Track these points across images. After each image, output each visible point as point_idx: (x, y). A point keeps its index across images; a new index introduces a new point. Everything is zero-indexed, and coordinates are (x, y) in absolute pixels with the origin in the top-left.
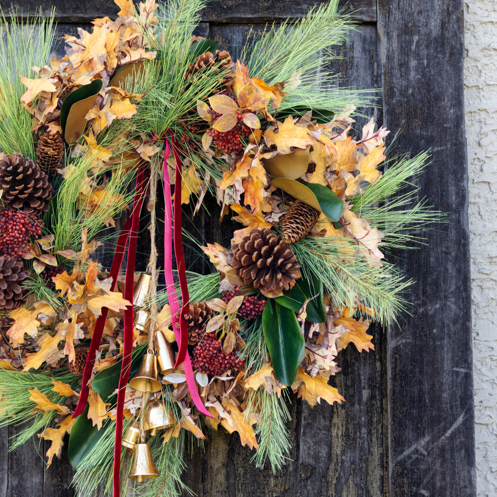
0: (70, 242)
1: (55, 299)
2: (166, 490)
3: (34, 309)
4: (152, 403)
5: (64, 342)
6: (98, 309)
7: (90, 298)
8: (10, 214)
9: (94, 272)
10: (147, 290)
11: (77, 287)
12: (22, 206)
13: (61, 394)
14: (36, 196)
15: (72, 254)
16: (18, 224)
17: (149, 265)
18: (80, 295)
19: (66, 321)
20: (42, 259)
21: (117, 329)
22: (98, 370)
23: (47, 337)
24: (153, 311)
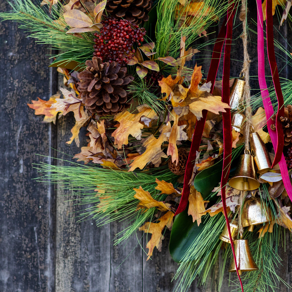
0: (169, 50)
1: (157, 103)
2: (262, 282)
3: (137, 112)
4: (249, 201)
5: (166, 143)
6: (199, 112)
7: (192, 101)
8: (114, 22)
9: (197, 75)
10: (241, 95)
11: (182, 90)
12: (124, 15)
13: (163, 192)
14: (137, 5)
15: (172, 61)
16: (122, 31)
17: (242, 71)
18: (183, 99)
19: (169, 124)
20: (144, 65)
21: (213, 131)
22: (199, 170)
23: (152, 139)
24: (248, 113)
